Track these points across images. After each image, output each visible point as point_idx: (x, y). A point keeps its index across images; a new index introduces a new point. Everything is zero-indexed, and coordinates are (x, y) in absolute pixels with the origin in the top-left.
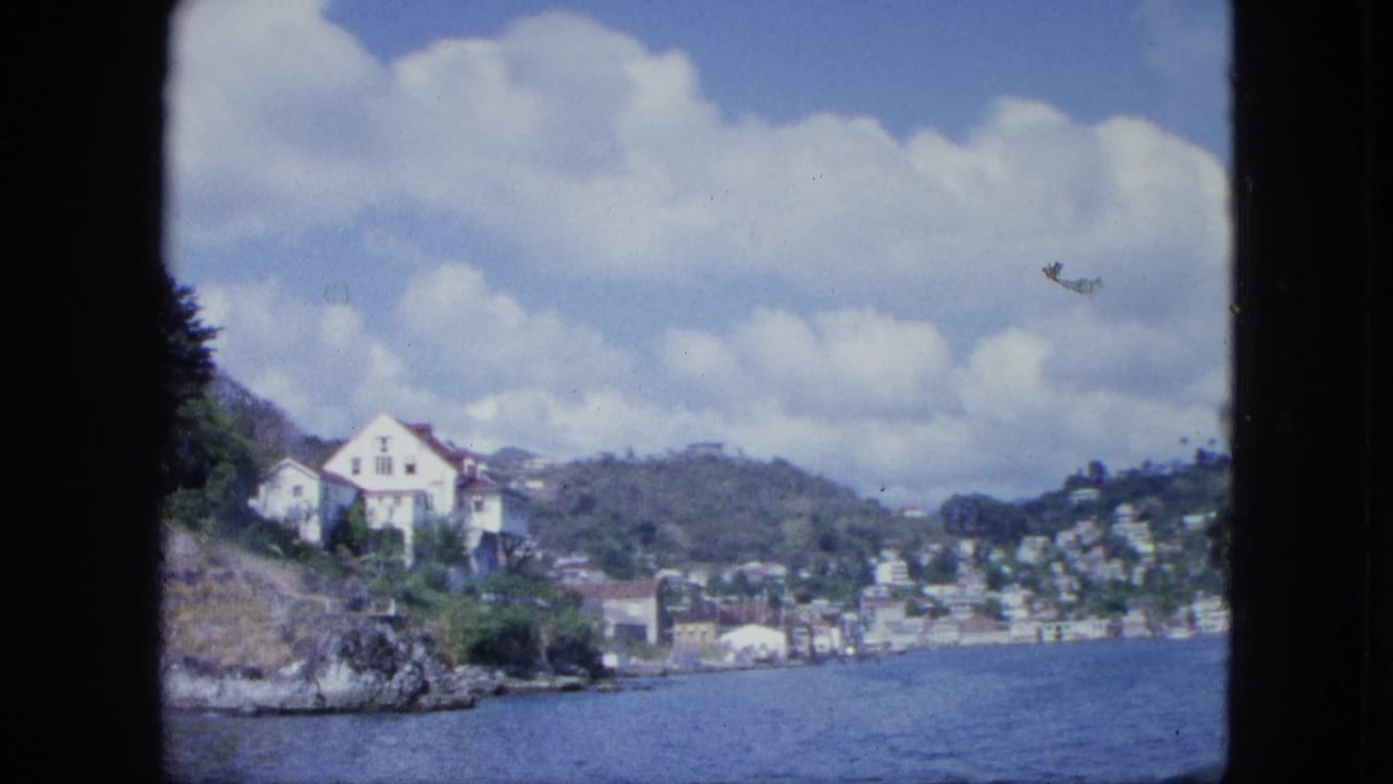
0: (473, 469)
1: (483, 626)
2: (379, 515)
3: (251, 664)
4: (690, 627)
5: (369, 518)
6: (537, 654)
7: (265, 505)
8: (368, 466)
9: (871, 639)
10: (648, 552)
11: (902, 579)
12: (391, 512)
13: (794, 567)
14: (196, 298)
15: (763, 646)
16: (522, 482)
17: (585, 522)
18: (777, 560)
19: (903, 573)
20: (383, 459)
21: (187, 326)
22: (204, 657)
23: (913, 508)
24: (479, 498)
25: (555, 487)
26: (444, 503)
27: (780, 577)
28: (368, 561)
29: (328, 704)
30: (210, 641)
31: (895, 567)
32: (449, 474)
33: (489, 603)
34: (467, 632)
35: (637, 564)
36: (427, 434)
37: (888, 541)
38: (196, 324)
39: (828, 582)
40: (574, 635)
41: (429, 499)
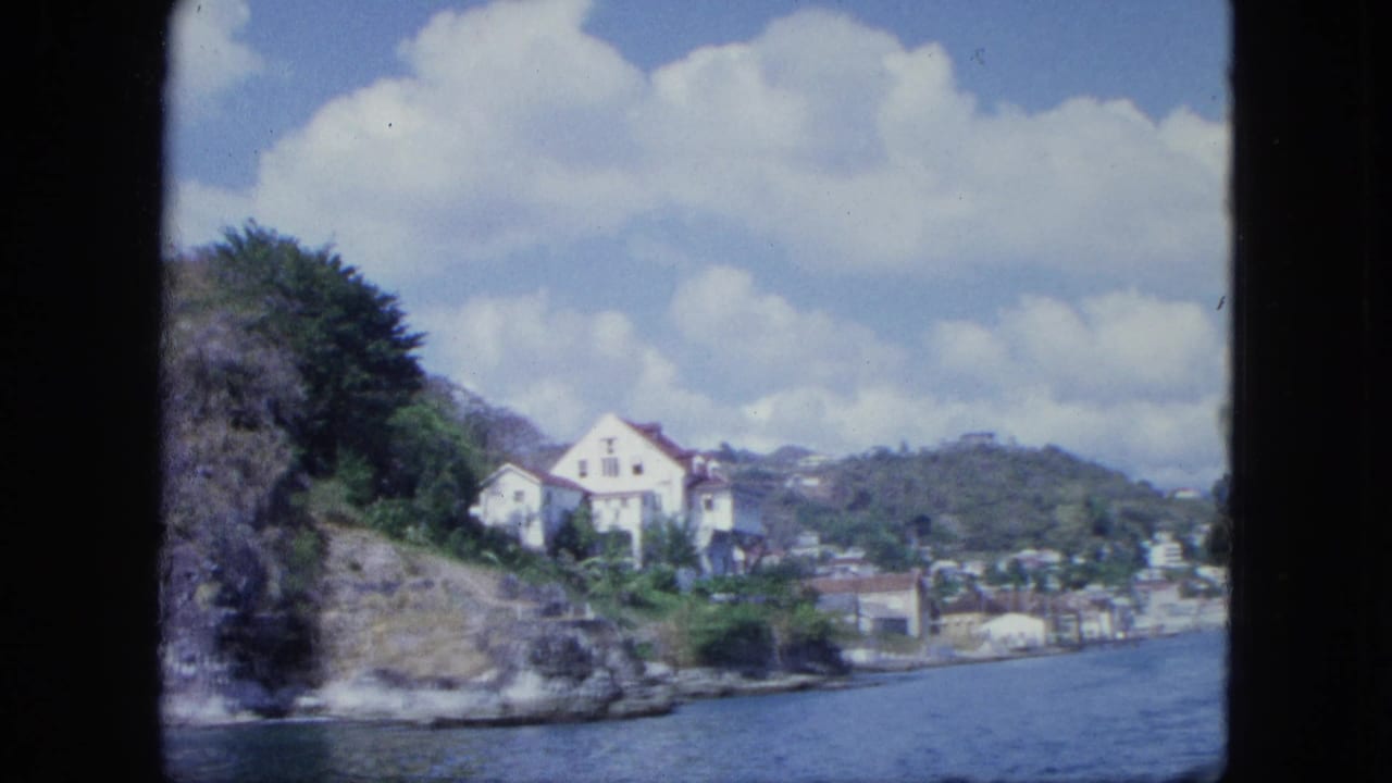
0: (703, 468)
1: (712, 626)
2: (606, 517)
3: (445, 674)
4: (956, 618)
5: (596, 522)
6: (769, 651)
7: (486, 513)
8: (595, 469)
9: (1144, 623)
10: (922, 544)
11: (1177, 561)
12: (617, 515)
13: (1068, 553)
14: (397, 305)
15: (1022, 635)
16: (797, 480)
17: (861, 517)
18: (1052, 546)
19: (1176, 555)
20: (609, 460)
21: (392, 333)
22: (395, 667)
23: (1184, 489)
24: (709, 496)
25: (830, 483)
26: (672, 503)
27: (1053, 564)
28: (594, 564)
29: (517, 713)
30: (404, 654)
31: (1169, 549)
32: (677, 473)
33: (720, 602)
34: (693, 633)
35: (910, 557)
36: (655, 435)
37: (1160, 524)
38: (401, 330)
39: (1103, 568)
40: (808, 632)
41: (657, 500)
